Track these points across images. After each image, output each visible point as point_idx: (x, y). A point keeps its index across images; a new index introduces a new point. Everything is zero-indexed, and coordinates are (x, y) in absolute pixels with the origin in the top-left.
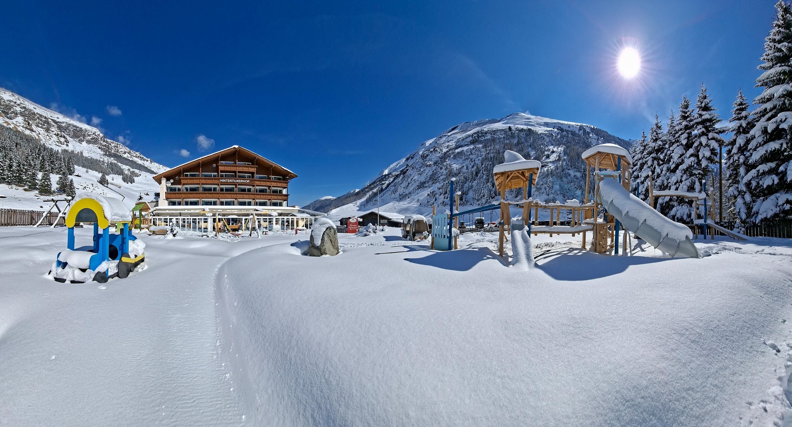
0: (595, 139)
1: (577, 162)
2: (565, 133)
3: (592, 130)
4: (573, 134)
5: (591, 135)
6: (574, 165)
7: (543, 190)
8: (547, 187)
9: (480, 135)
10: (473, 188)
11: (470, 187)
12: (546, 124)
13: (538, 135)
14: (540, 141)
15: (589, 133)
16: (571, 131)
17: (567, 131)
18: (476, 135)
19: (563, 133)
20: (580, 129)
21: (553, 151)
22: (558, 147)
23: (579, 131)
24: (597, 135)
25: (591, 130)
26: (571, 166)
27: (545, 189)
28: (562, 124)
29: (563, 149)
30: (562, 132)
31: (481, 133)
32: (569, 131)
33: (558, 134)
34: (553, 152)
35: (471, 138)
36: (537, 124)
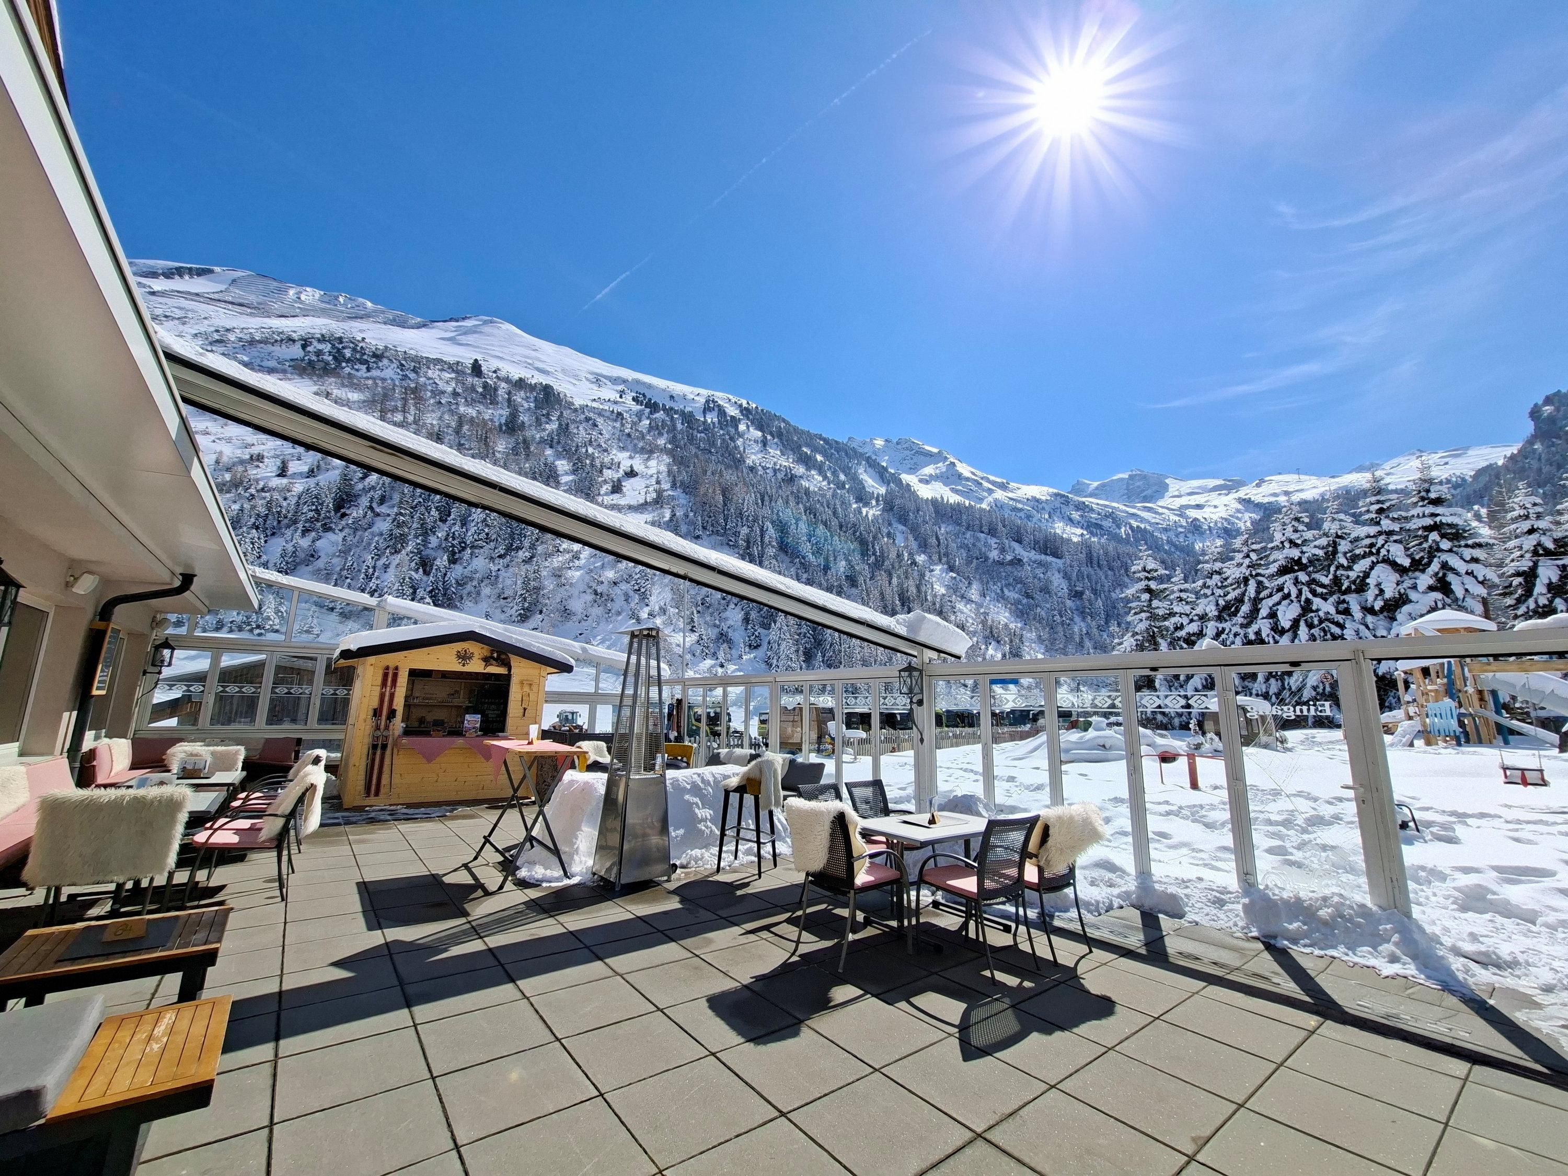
0: (756, 441)
1: (722, 516)
2: (660, 415)
3: (746, 412)
4: (688, 418)
5: (742, 427)
6: (712, 525)
7: (619, 603)
8: (631, 593)
9: (348, 353)
10: (320, 564)
11: (301, 555)
12: (598, 380)
13: (576, 410)
14: (582, 432)
15: (735, 421)
16: (682, 413)
17: (669, 411)
18: (326, 347)
19: (657, 415)
20: (707, 409)
21: (632, 471)
22: (648, 459)
23: (704, 412)
24: (760, 428)
25: (741, 412)
26: (704, 528)
27: (627, 598)
28: (650, 386)
29: (663, 468)
30: (651, 413)
31: (354, 350)
32: (676, 412)
33: (639, 415)
34: (631, 474)
35: (296, 351)
36: (564, 371)
